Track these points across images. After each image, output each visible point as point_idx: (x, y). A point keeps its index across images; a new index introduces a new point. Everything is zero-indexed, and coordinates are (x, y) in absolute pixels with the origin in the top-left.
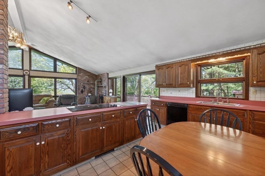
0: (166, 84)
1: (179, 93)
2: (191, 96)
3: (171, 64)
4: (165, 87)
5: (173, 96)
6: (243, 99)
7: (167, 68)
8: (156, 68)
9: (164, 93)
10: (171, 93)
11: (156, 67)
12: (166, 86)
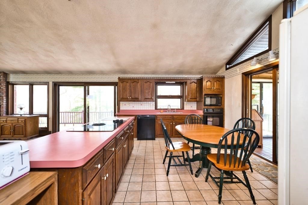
0: (131, 98)
1: (142, 107)
2: (152, 109)
3: (136, 79)
4: (130, 101)
5: (135, 109)
6: (181, 109)
7: (133, 83)
8: (119, 81)
9: (125, 106)
10: (133, 107)
11: (118, 79)
12: (131, 99)
